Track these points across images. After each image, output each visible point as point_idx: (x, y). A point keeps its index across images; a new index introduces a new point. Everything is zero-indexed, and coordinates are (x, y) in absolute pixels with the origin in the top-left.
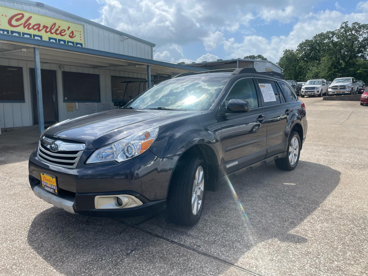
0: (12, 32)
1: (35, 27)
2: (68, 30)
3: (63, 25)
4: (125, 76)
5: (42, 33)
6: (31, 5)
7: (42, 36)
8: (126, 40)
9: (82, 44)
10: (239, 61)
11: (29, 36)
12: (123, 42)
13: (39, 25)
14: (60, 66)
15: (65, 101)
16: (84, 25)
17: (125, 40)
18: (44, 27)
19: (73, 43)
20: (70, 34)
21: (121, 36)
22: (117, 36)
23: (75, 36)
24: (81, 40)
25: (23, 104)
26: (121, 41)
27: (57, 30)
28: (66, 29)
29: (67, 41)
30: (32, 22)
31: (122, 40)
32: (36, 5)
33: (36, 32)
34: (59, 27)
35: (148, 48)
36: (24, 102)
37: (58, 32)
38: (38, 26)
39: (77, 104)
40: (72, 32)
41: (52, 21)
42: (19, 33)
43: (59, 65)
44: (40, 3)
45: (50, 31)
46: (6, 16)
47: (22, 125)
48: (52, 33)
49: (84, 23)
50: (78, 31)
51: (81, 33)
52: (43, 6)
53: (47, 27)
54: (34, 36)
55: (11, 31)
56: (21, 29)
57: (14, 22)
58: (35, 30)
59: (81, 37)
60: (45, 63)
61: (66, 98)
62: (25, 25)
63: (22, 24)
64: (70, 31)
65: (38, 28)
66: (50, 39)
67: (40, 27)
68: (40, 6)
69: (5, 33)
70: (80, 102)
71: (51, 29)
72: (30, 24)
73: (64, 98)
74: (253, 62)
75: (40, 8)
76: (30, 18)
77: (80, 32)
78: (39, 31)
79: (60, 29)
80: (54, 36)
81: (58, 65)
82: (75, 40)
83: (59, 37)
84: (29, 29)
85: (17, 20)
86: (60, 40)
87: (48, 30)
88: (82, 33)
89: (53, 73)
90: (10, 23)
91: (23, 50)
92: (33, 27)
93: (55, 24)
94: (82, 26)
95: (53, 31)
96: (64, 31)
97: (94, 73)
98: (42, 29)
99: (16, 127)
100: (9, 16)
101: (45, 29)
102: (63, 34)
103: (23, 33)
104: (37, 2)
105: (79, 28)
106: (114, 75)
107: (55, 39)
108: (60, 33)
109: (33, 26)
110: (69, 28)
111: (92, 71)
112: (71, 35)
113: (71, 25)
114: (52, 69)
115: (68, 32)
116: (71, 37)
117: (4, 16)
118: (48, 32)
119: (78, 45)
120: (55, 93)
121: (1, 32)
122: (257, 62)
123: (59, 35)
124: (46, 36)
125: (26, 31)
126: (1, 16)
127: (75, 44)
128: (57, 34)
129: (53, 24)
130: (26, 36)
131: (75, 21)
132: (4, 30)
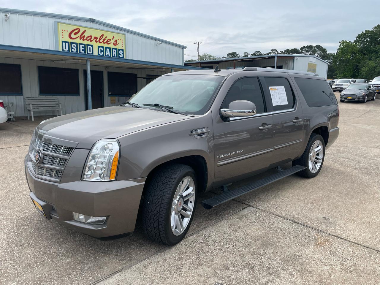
0: (72, 43)
1: (88, 39)
2: (113, 39)
3: (109, 36)
5: (93, 43)
6: (85, 21)
7: (93, 45)
9: (123, 50)
10: (277, 56)
11: (83, 46)
12: (157, 46)
13: (91, 36)
14: (106, 68)
15: (109, 95)
17: (159, 44)
18: (95, 38)
19: (116, 49)
21: (156, 42)
22: (153, 42)
23: (118, 44)
24: (122, 46)
25: (79, 97)
27: (105, 39)
28: (111, 39)
29: (112, 48)
30: (86, 35)
31: (157, 44)
32: (89, 21)
33: (89, 43)
34: (106, 37)
35: (180, 50)
36: (80, 96)
37: (105, 41)
38: (90, 38)
40: (116, 41)
41: (101, 33)
42: (76, 44)
43: (106, 67)
44: (92, 19)
46: (67, 31)
48: (100, 43)
49: (125, 33)
50: (120, 40)
52: (94, 21)
53: (97, 38)
54: (88, 45)
56: (78, 41)
57: (73, 36)
58: (88, 40)
59: (122, 44)
60: (95, 66)
61: (110, 93)
62: (81, 37)
63: (79, 36)
64: (114, 40)
65: (90, 39)
66: (99, 47)
67: (91, 38)
68: (92, 21)
69: (67, 44)
70: (121, 96)
71: (100, 39)
72: (84, 36)
73: (109, 93)
75: (92, 23)
76: (85, 31)
77: (122, 40)
78: (91, 41)
79: (107, 39)
80: (102, 45)
81: (104, 67)
82: (117, 47)
83: (106, 45)
84: (83, 40)
85: (75, 34)
86: (106, 48)
87: (98, 40)
88: (124, 41)
89: (100, 73)
90: (70, 36)
91: (79, 60)
92: (86, 39)
93: (103, 35)
95: (101, 41)
96: (109, 40)
97: (132, 73)
98: (93, 40)
100: (69, 31)
102: (108, 43)
103: (79, 43)
104: (90, 19)
105: (122, 37)
106: (149, 74)
107: (103, 47)
108: (107, 42)
110: (114, 37)
111: (130, 72)
112: (115, 43)
113: (115, 35)
114: (99, 70)
115: (113, 41)
116: (115, 45)
117: (66, 31)
118: (98, 41)
119: (120, 51)
120: (101, 89)
121: (64, 43)
122: (298, 58)
123: (106, 44)
124: (96, 45)
125: (81, 42)
126: (63, 31)
127: (118, 50)
128: (104, 43)
129: (101, 36)
130: (81, 46)
131: (118, 31)
132: (65, 42)
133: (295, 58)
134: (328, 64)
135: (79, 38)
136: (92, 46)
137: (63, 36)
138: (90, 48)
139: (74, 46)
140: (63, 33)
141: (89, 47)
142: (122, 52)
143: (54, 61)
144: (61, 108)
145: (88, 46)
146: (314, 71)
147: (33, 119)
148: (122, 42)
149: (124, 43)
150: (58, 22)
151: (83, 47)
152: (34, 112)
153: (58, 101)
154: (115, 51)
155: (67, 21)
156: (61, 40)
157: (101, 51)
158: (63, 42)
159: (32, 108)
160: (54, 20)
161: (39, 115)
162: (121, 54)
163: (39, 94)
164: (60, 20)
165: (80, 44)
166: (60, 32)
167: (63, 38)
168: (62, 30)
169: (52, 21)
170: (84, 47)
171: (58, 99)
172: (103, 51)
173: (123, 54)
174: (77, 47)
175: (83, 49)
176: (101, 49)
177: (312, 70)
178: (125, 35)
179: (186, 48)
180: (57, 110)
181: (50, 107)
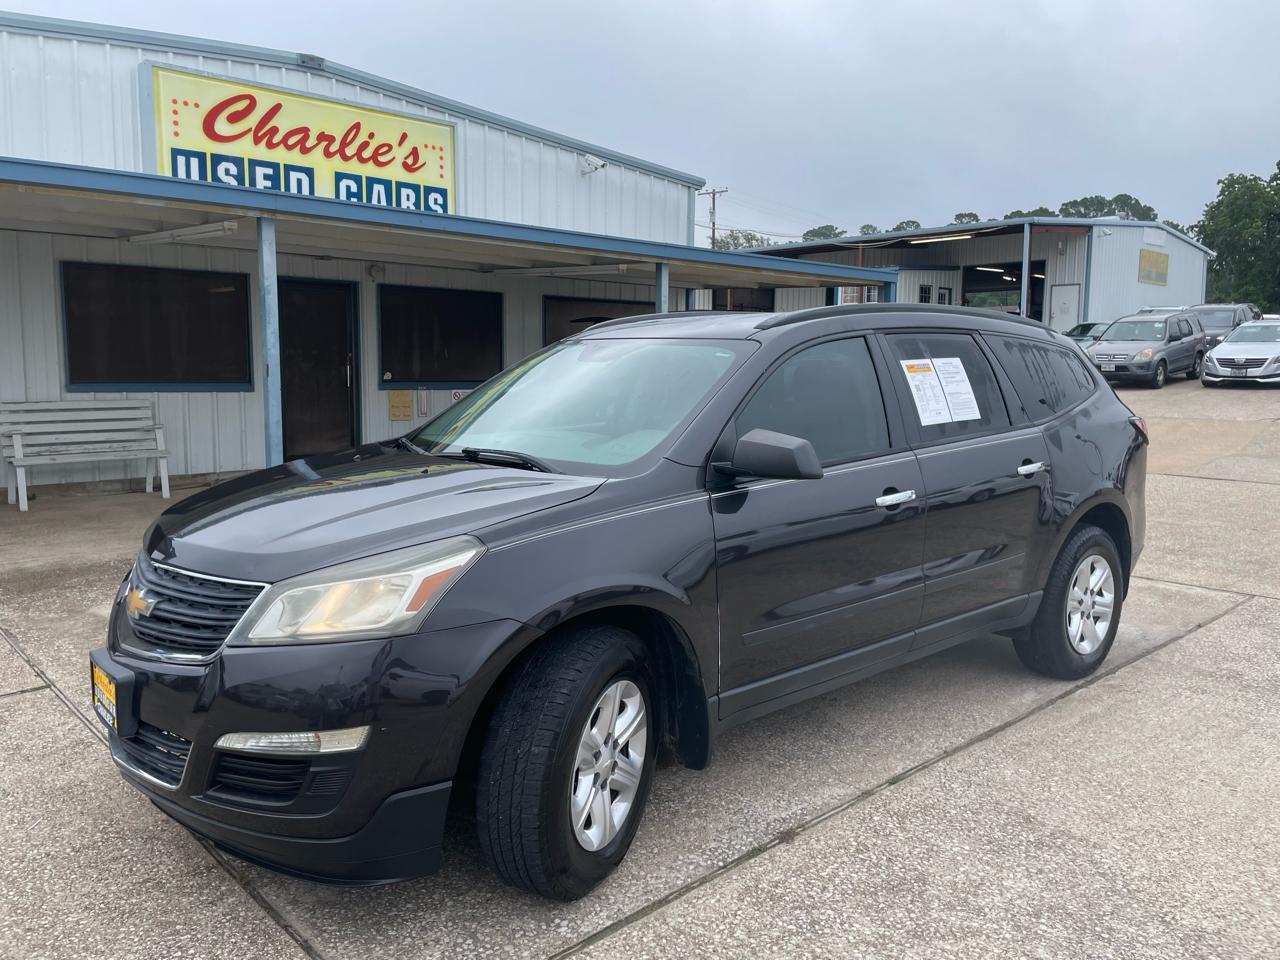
0: (217, 159)
1: (291, 141)
2: (400, 144)
3: (385, 130)
4: (594, 295)
5: (315, 159)
6: (281, 65)
7: (312, 170)
8: (600, 170)
9: (445, 190)
10: (1032, 225)
11: (270, 171)
12: (587, 175)
13: (305, 131)
14: (372, 266)
15: (383, 384)
16: (456, 124)
17: (596, 169)
18: (322, 137)
19: (415, 188)
20: (406, 158)
21: (581, 157)
22: (569, 159)
23: (424, 164)
24: (442, 176)
25: (246, 394)
26: (584, 174)
27: (365, 145)
28: (394, 142)
29: (396, 182)
30: (283, 123)
31: (587, 170)
32: (298, 65)
33: (295, 158)
34: (371, 136)
35: (678, 193)
36: (252, 390)
37: (366, 154)
38: (302, 135)
39: (424, 393)
40: (415, 153)
41: (349, 117)
42: (238, 161)
43: (368, 264)
44: (312, 58)
45: (341, 151)
46: (197, 105)
47: (243, 465)
48: (346, 158)
49: (453, 120)
50: (434, 148)
51: (443, 154)
52: (320, 65)
53: (331, 139)
54: (289, 168)
55: (212, 154)
56: (246, 149)
57: (222, 126)
58: (290, 148)
59: (442, 167)
60: (322, 258)
61: (388, 376)
62: (260, 135)
63: (250, 130)
64: (407, 147)
65: (302, 142)
66: (339, 177)
67: (306, 137)
68: (311, 68)
69: (194, 162)
70: (434, 389)
71: (344, 144)
72: (274, 130)
73: (382, 374)
74: (1089, 228)
75: (311, 73)
76: (277, 108)
77: (441, 149)
78: (305, 151)
79: (373, 145)
80: (354, 168)
81: (363, 263)
82: (420, 178)
83: (369, 170)
84: (271, 145)
85: (234, 118)
86: (372, 181)
87: (334, 147)
88: (447, 154)
89: (344, 293)
90: (208, 128)
91: (226, 224)
92: (284, 141)
93: (357, 126)
94: (448, 129)
95: (350, 151)
96: (386, 149)
97: (484, 289)
98: (315, 146)
99: (222, 470)
100: (207, 106)
101: (324, 144)
102: (382, 159)
103: (250, 160)
104: (302, 56)
105: (439, 135)
106: (552, 292)
107: (357, 179)
108: (374, 158)
109: (284, 138)
110: (404, 137)
111: (477, 283)
112: (410, 161)
113: (408, 126)
114: (344, 276)
115: (400, 153)
116: (407, 167)
117: (191, 105)
118: (335, 153)
119: (432, 196)
120: (351, 358)
121: (181, 160)
122: (1107, 230)
123: (371, 163)
124: (325, 169)
125: (261, 152)
126: (180, 107)
127: (422, 192)
128: (363, 161)
129: (349, 127)
130: (260, 171)
131: (425, 112)
132: (188, 154)
133: (1095, 230)
134: (1206, 252)
135: (250, 137)
136: (309, 172)
137: (177, 129)
138: (299, 182)
139: (227, 172)
140: (175, 112)
141: (294, 176)
142: (440, 201)
143: (132, 239)
144: (161, 446)
145: (292, 173)
146: (1161, 278)
147: (24, 505)
148: (441, 158)
149: (448, 163)
150: (156, 67)
151: (266, 177)
152: (30, 471)
153: (154, 417)
154: (408, 196)
155: (200, 64)
156: (167, 142)
157: (350, 194)
158: (175, 153)
159: (19, 452)
160: (137, 57)
161: (63, 482)
162: (434, 207)
163: (66, 386)
164: (171, 59)
165: (254, 163)
166: (166, 107)
167: (176, 134)
168: (175, 102)
169: (128, 61)
170: (274, 179)
171: (153, 405)
172: (358, 195)
173: (444, 207)
174: (240, 178)
175: (269, 184)
176: (348, 188)
177: (1154, 275)
178: (453, 127)
179: (704, 184)
180: (148, 459)
181: (115, 445)
